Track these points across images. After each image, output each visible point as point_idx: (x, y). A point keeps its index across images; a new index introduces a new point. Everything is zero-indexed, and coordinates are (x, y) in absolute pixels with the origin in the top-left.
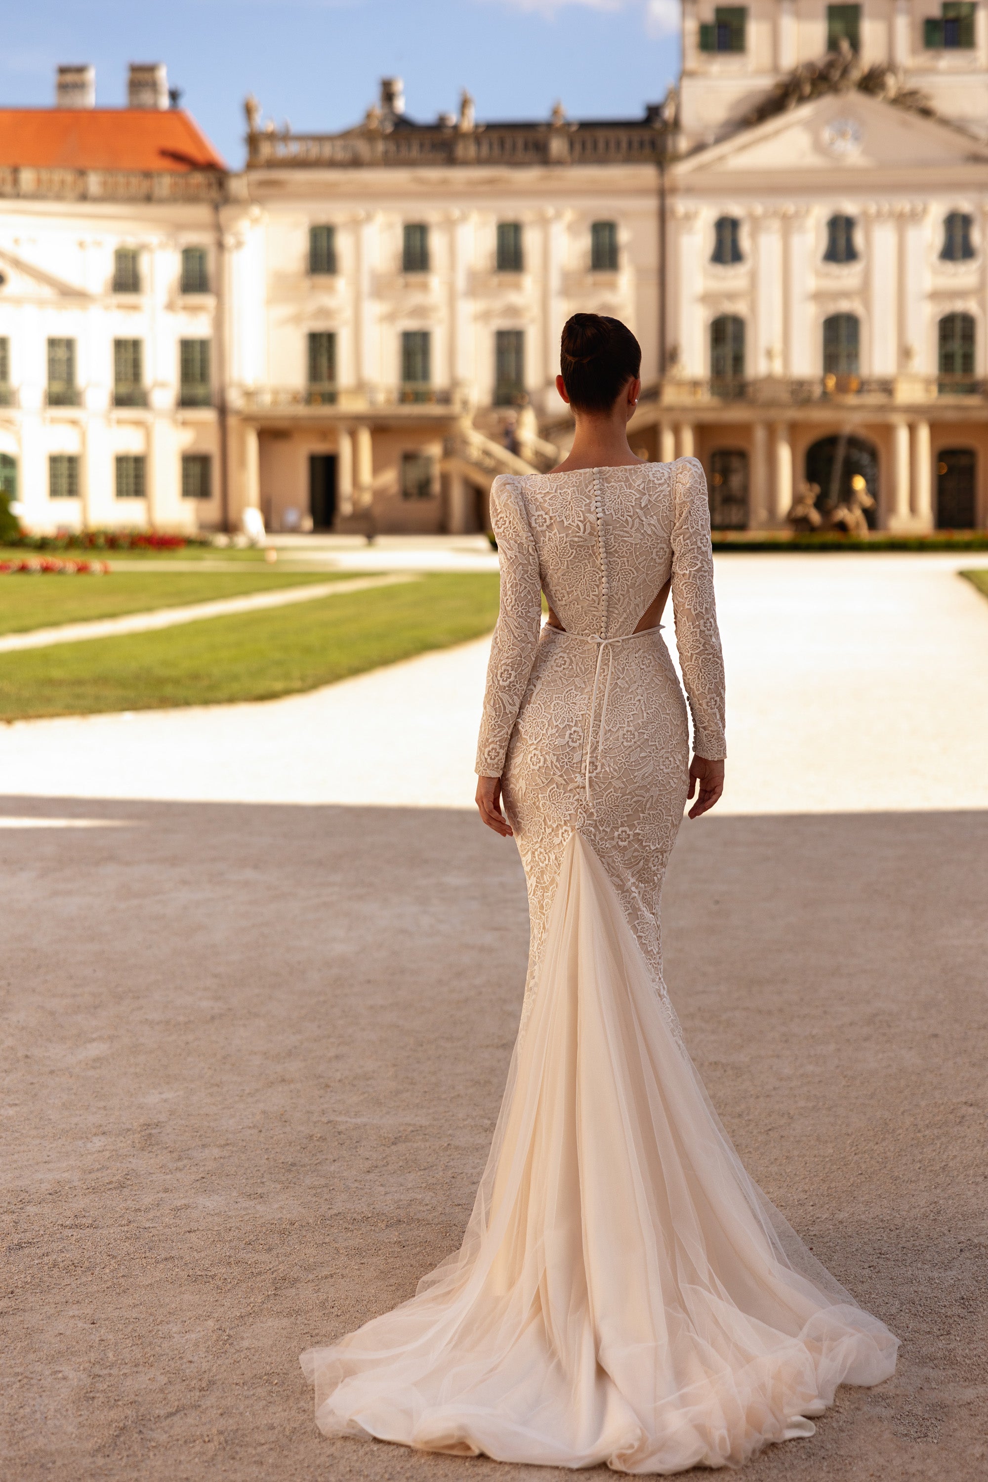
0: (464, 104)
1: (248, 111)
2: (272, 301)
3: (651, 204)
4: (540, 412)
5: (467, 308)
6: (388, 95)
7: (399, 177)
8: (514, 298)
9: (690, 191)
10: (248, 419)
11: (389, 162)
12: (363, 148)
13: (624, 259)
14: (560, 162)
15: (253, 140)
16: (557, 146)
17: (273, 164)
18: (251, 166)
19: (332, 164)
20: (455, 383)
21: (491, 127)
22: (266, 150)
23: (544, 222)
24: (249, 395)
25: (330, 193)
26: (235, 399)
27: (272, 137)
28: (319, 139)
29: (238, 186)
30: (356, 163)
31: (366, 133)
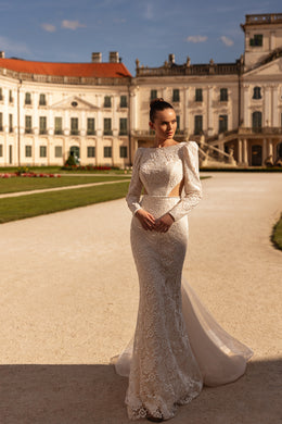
0: (188, 60)
1: (137, 63)
2: (142, 109)
3: (237, 84)
4: (206, 136)
5: (188, 110)
6: (171, 58)
7: (172, 78)
8: (200, 108)
9: (247, 81)
10: (135, 138)
11: (169, 75)
12: (164, 71)
13: (229, 98)
14: (212, 74)
15: (138, 70)
16: (211, 70)
17: (142, 76)
18: (137, 76)
19: (156, 75)
20: (185, 129)
21: (194, 66)
22: (141, 72)
23: (208, 89)
24: (136, 132)
25: (156, 82)
26: (133, 133)
27: (143, 69)
28: (154, 69)
29: (134, 81)
30: (162, 75)
31: (164, 68)
